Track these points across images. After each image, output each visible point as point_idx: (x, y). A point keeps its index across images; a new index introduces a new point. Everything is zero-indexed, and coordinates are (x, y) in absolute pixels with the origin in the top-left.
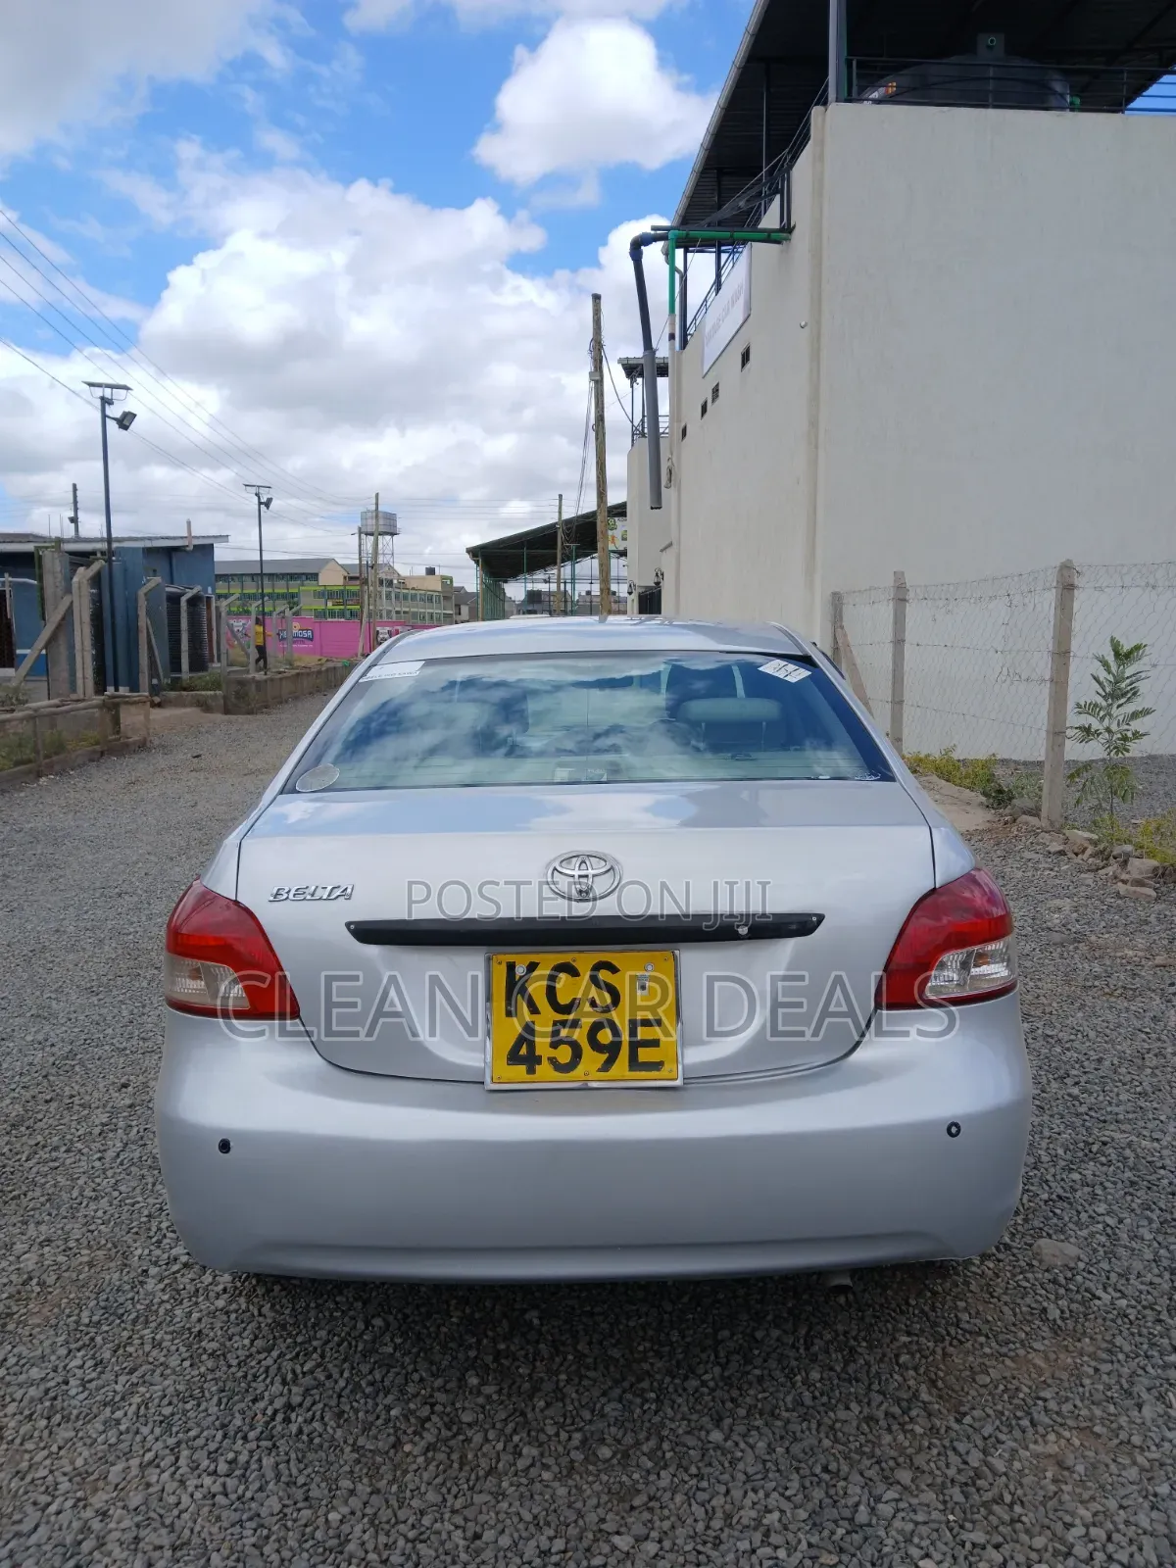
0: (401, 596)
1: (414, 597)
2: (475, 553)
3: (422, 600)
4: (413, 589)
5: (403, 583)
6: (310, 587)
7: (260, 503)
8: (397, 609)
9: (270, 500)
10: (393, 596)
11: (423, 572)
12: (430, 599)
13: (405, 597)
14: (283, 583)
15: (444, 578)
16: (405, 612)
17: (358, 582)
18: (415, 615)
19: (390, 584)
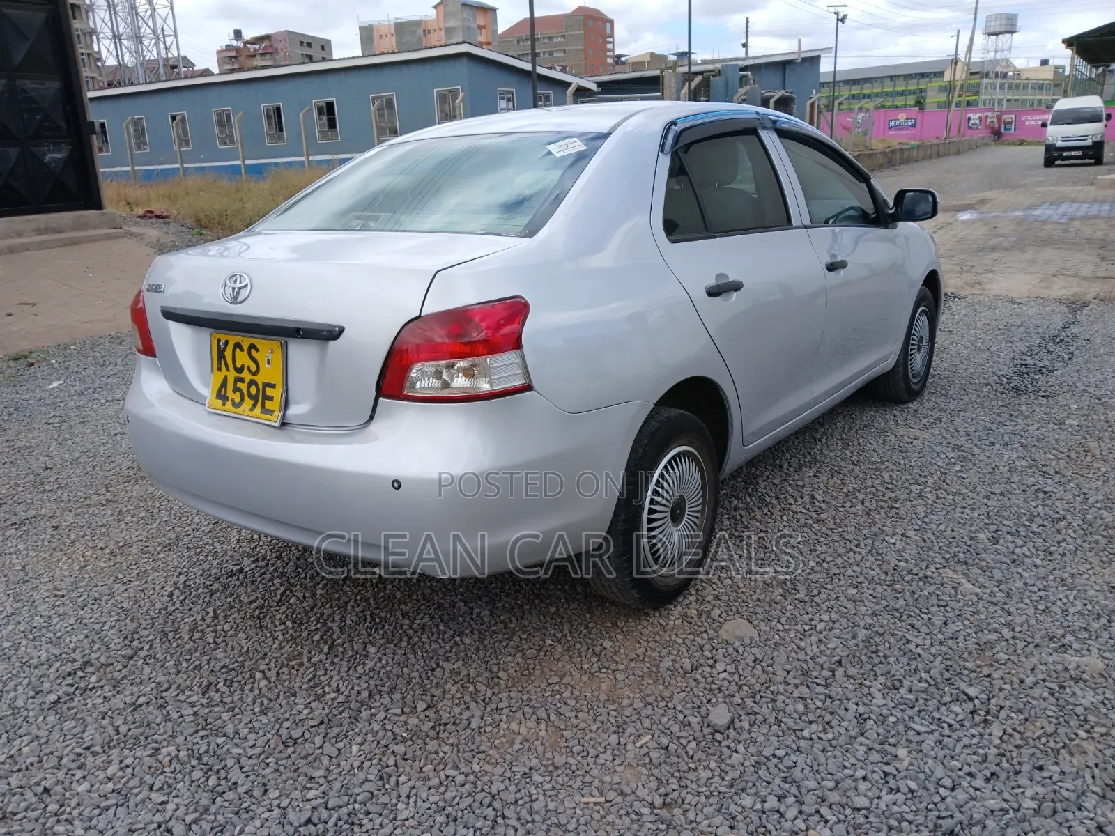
0: (1014, 87)
1: (1025, 87)
2: (1069, 42)
3: (1033, 88)
4: (1027, 79)
5: (1018, 74)
6: (936, 83)
7: (838, 20)
8: (1009, 97)
9: (845, 16)
10: (1006, 86)
11: (1038, 64)
12: (1041, 87)
13: (1018, 87)
14: (914, 81)
15: (1057, 67)
16: (1015, 100)
17: (978, 76)
18: (1023, 102)
19: (1005, 75)
